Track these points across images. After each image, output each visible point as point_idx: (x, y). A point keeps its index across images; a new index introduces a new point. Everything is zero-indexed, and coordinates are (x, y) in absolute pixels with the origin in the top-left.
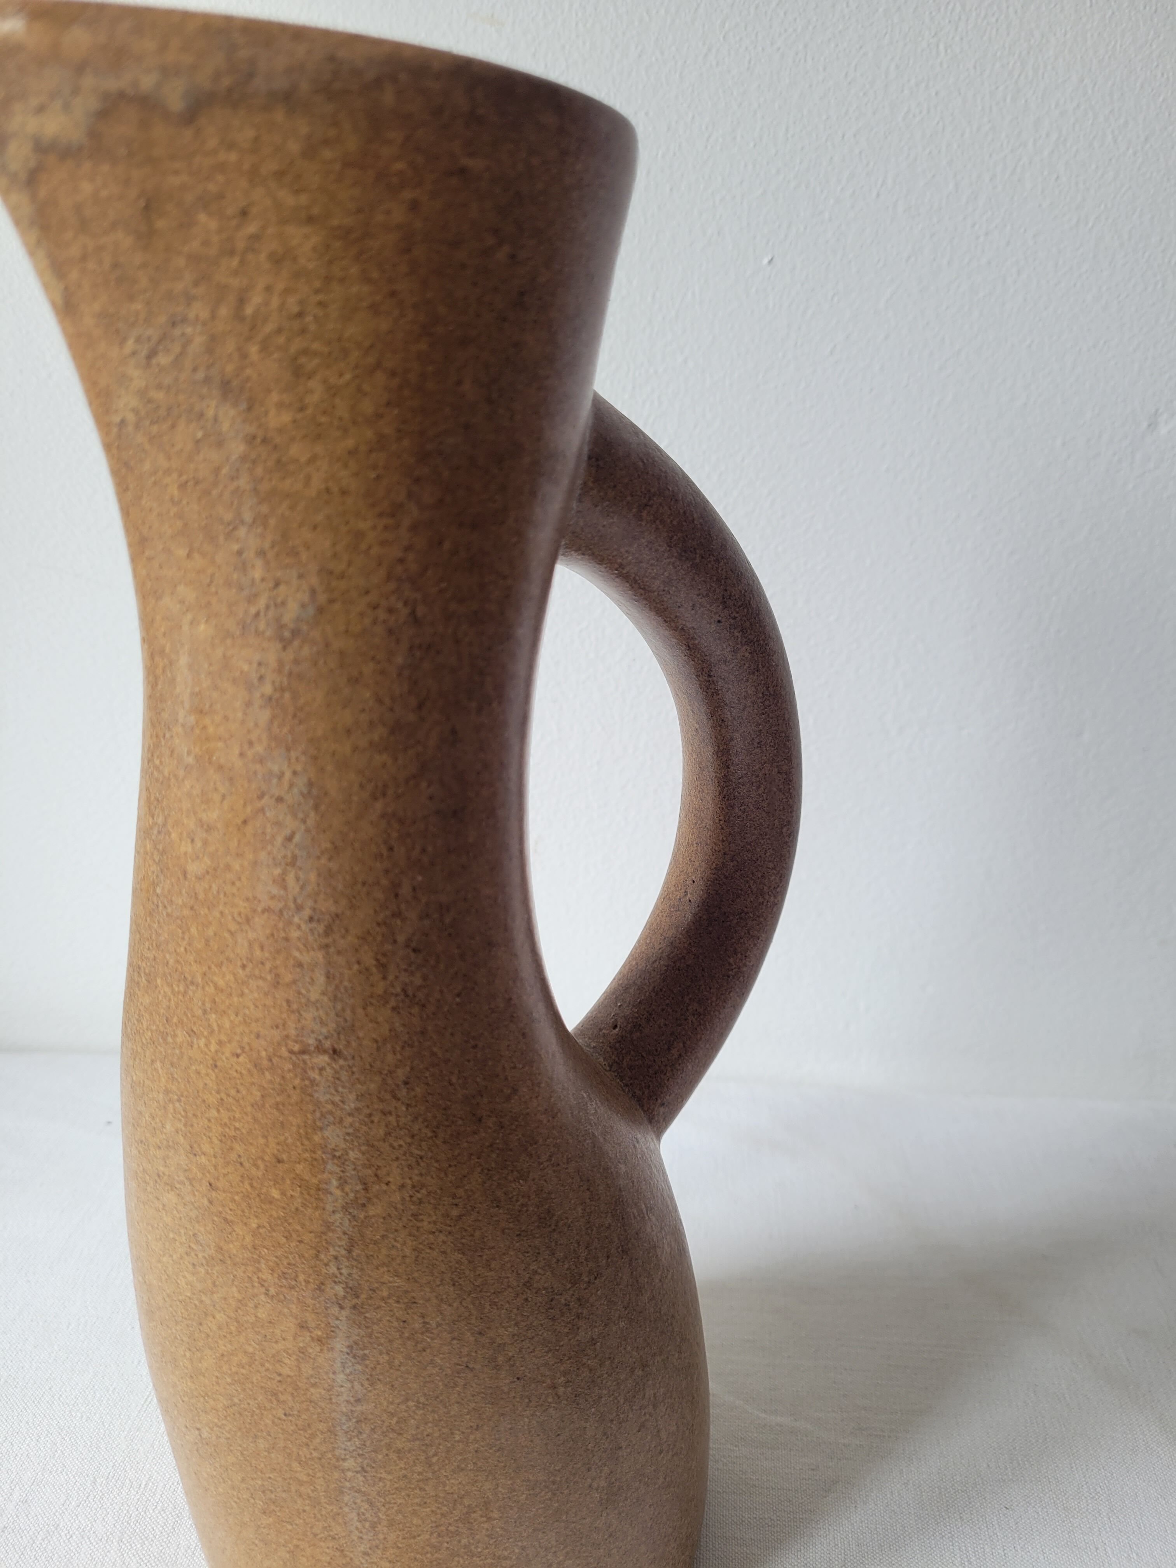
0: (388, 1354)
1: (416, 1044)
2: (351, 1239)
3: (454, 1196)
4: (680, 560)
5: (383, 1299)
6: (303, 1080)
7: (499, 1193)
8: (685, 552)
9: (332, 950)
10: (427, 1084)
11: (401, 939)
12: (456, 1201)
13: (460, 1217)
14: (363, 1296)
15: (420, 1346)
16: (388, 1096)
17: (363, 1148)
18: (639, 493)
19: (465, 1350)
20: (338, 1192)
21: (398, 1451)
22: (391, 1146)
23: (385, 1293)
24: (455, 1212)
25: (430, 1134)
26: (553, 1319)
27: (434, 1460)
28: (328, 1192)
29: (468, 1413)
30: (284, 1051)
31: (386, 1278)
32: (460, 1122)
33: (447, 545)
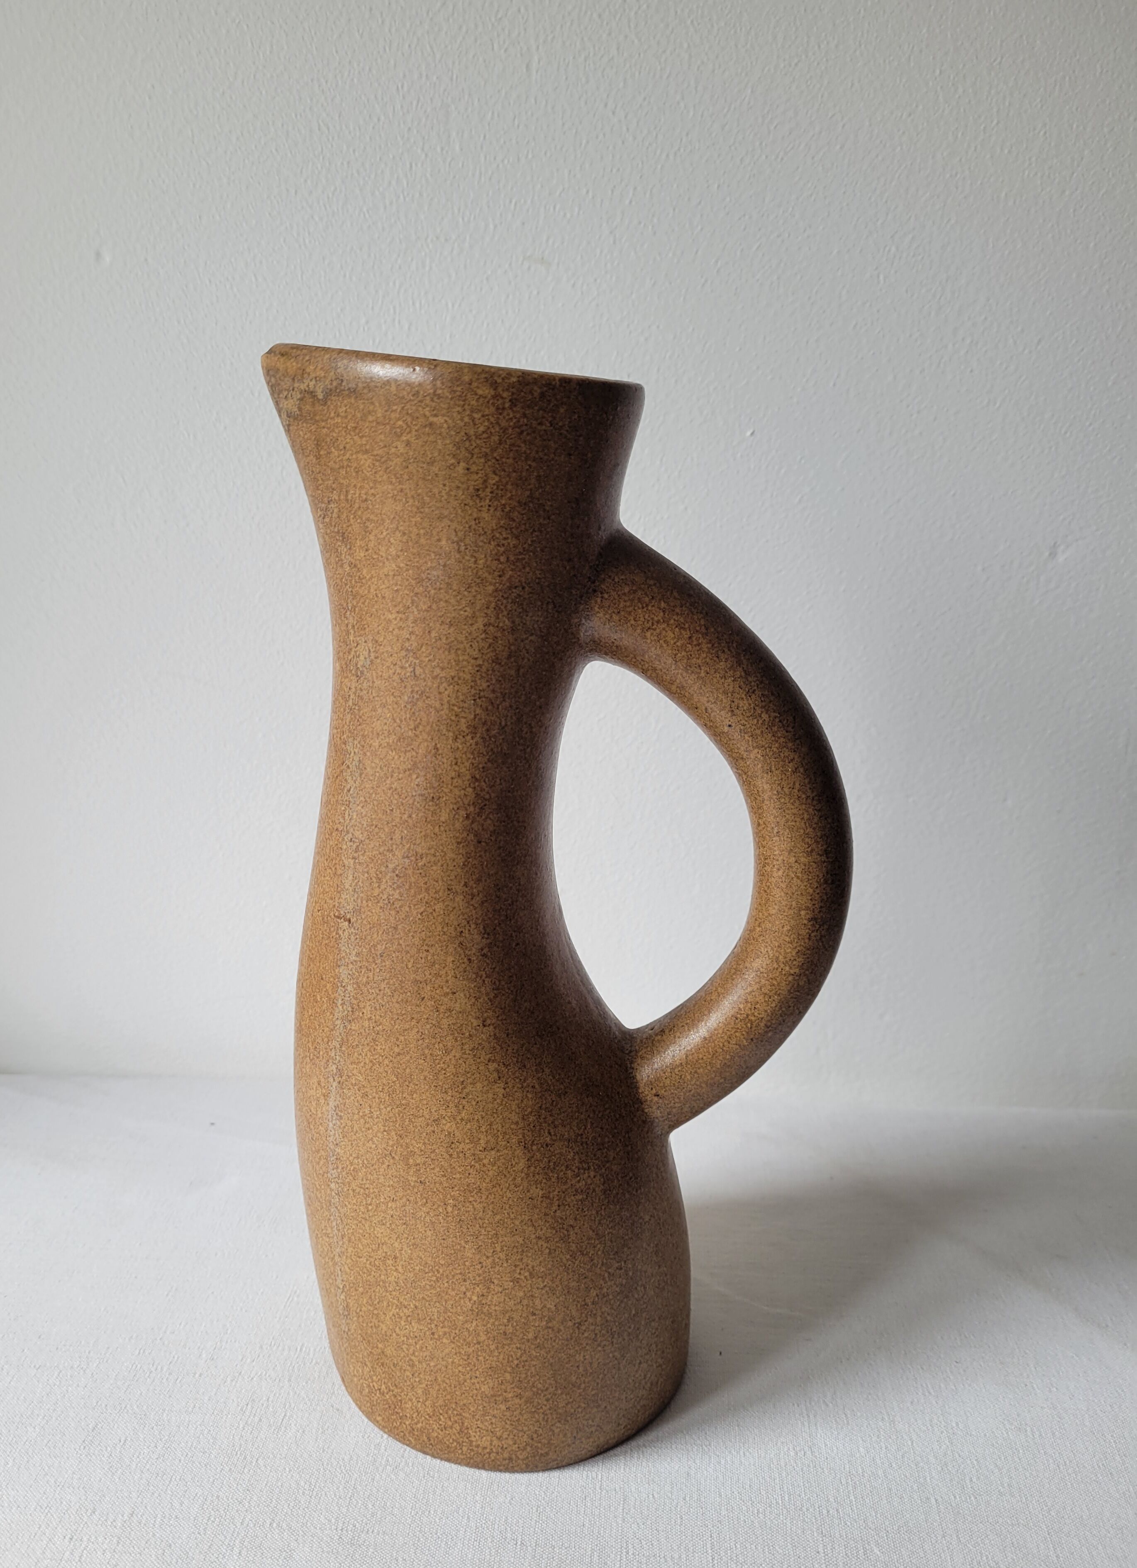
0: (351, 1121)
1: (391, 934)
2: (342, 1039)
3: (398, 1039)
5: (352, 1084)
6: (336, 934)
7: (426, 1051)
10: (393, 961)
11: (391, 866)
12: (398, 1043)
13: (399, 1054)
14: (344, 1078)
15: (367, 1126)
16: (371, 960)
17: (355, 986)
18: (642, 619)
19: (391, 1143)
20: (340, 1007)
21: (354, 1191)
22: (368, 990)
23: (354, 1082)
24: (396, 1050)
25: (390, 994)
26: (451, 1155)
27: (370, 1207)
29: (389, 1186)
30: (332, 914)
31: (355, 1072)
32: (409, 994)
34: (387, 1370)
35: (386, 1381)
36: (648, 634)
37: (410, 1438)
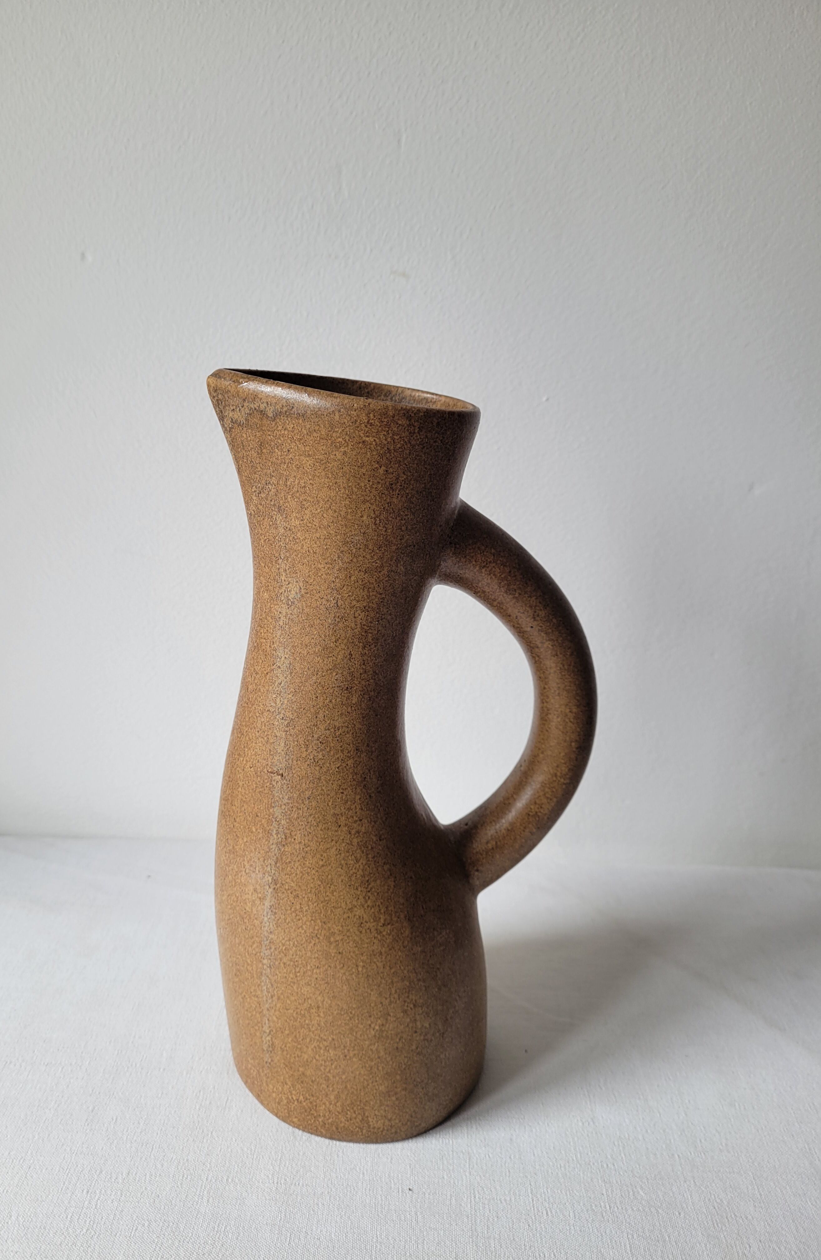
0: (284, 915)
1: (316, 783)
2: (277, 858)
3: (322, 855)
4: (507, 594)
5: (285, 889)
6: (270, 784)
7: (343, 862)
8: (509, 590)
9: (288, 733)
10: (318, 802)
11: (316, 736)
12: (322, 858)
13: (323, 866)
14: (278, 885)
15: (298, 917)
16: (300, 802)
17: (287, 820)
18: (480, 561)
19: (317, 928)
20: (275, 836)
21: (284, 964)
22: (298, 823)
23: (287, 888)
24: (321, 863)
25: (315, 824)
26: (361, 932)
27: (298, 974)
28: (271, 835)
29: (315, 958)
30: (265, 770)
31: (288, 880)
32: (330, 824)
33: (353, 578)
34: (305, 1085)
35: (304, 1093)
36: (483, 570)
37: (322, 1130)
